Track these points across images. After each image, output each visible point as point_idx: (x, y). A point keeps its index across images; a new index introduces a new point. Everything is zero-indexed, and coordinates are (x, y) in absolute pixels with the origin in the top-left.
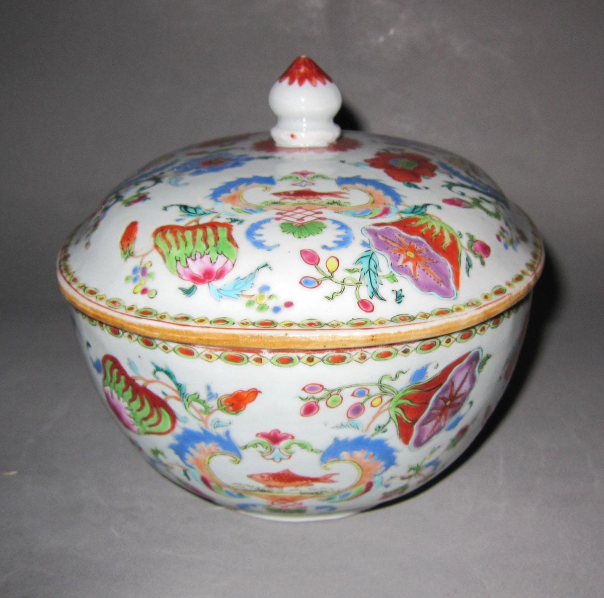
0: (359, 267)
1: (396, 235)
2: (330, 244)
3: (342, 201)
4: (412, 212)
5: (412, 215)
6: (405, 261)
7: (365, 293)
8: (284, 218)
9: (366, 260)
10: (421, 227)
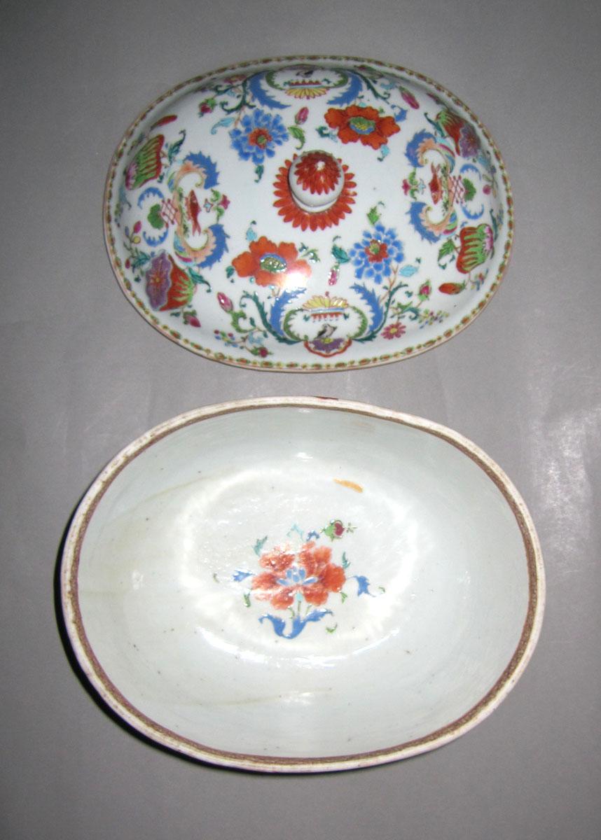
0: (140, 254)
1: (166, 269)
2: (147, 236)
3: (190, 233)
4: (193, 276)
5: (190, 276)
6: (153, 278)
7: (132, 261)
8: (165, 205)
9: (143, 257)
10: (181, 282)
